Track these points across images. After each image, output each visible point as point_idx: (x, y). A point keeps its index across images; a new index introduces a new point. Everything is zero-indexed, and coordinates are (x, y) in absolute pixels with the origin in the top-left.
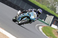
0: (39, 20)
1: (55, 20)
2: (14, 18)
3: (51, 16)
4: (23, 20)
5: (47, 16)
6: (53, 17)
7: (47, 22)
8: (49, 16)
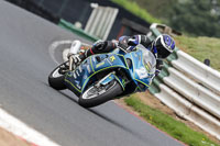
0: (65, 25)
1: (125, 26)
2: (56, 75)
3: (108, 9)
4: (102, 85)
5: (92, 9)
6: (116, 11)
7: (95, 33)
8: (101, 9)
